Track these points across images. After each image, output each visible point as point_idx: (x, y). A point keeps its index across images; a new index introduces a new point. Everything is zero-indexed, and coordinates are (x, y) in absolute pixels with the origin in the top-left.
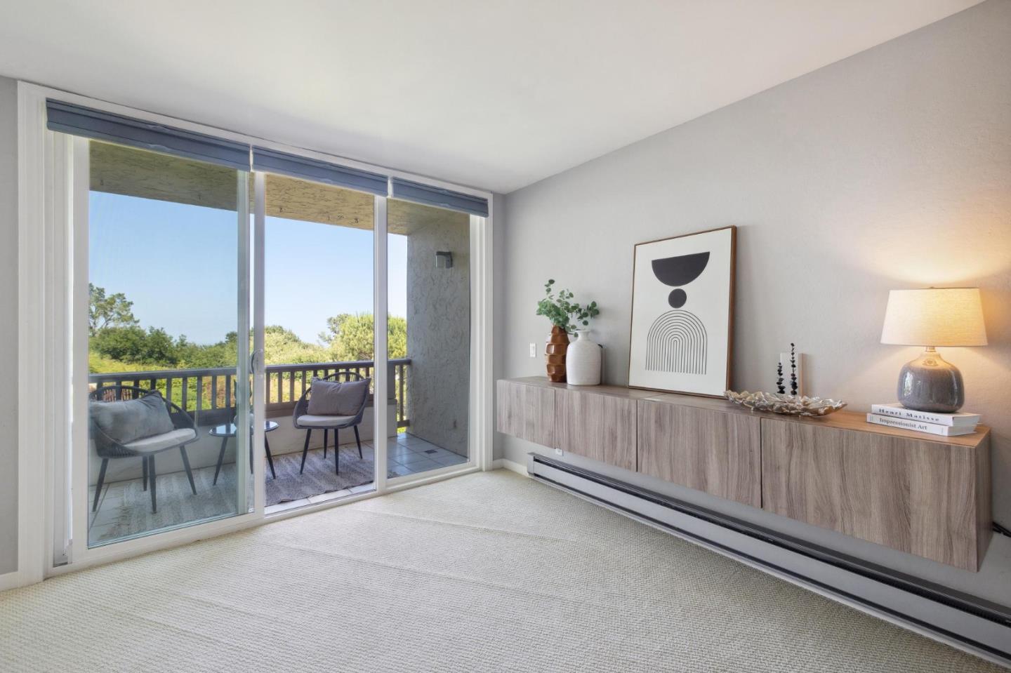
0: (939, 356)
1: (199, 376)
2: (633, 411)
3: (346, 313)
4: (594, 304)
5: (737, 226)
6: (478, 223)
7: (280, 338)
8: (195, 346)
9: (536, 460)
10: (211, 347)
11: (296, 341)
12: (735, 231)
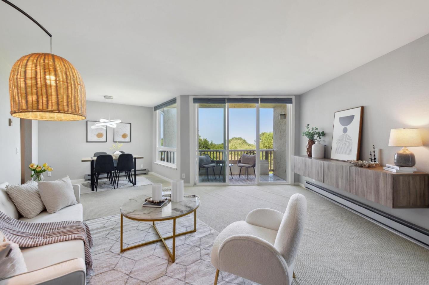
0: (407, 150)
1: (217, 151)
2: (323, 165)
3: (265, 132)
4: (323, 132)
5: (363, 106)
6: (290, 106)
7: (241, 142)
8: (215, 145)
9: (307, 183)
10: (219, 145)
11: (246, 143)
12: (363, 109)
